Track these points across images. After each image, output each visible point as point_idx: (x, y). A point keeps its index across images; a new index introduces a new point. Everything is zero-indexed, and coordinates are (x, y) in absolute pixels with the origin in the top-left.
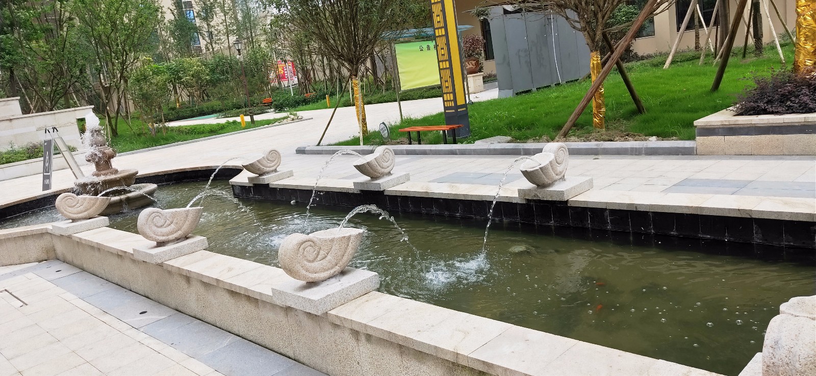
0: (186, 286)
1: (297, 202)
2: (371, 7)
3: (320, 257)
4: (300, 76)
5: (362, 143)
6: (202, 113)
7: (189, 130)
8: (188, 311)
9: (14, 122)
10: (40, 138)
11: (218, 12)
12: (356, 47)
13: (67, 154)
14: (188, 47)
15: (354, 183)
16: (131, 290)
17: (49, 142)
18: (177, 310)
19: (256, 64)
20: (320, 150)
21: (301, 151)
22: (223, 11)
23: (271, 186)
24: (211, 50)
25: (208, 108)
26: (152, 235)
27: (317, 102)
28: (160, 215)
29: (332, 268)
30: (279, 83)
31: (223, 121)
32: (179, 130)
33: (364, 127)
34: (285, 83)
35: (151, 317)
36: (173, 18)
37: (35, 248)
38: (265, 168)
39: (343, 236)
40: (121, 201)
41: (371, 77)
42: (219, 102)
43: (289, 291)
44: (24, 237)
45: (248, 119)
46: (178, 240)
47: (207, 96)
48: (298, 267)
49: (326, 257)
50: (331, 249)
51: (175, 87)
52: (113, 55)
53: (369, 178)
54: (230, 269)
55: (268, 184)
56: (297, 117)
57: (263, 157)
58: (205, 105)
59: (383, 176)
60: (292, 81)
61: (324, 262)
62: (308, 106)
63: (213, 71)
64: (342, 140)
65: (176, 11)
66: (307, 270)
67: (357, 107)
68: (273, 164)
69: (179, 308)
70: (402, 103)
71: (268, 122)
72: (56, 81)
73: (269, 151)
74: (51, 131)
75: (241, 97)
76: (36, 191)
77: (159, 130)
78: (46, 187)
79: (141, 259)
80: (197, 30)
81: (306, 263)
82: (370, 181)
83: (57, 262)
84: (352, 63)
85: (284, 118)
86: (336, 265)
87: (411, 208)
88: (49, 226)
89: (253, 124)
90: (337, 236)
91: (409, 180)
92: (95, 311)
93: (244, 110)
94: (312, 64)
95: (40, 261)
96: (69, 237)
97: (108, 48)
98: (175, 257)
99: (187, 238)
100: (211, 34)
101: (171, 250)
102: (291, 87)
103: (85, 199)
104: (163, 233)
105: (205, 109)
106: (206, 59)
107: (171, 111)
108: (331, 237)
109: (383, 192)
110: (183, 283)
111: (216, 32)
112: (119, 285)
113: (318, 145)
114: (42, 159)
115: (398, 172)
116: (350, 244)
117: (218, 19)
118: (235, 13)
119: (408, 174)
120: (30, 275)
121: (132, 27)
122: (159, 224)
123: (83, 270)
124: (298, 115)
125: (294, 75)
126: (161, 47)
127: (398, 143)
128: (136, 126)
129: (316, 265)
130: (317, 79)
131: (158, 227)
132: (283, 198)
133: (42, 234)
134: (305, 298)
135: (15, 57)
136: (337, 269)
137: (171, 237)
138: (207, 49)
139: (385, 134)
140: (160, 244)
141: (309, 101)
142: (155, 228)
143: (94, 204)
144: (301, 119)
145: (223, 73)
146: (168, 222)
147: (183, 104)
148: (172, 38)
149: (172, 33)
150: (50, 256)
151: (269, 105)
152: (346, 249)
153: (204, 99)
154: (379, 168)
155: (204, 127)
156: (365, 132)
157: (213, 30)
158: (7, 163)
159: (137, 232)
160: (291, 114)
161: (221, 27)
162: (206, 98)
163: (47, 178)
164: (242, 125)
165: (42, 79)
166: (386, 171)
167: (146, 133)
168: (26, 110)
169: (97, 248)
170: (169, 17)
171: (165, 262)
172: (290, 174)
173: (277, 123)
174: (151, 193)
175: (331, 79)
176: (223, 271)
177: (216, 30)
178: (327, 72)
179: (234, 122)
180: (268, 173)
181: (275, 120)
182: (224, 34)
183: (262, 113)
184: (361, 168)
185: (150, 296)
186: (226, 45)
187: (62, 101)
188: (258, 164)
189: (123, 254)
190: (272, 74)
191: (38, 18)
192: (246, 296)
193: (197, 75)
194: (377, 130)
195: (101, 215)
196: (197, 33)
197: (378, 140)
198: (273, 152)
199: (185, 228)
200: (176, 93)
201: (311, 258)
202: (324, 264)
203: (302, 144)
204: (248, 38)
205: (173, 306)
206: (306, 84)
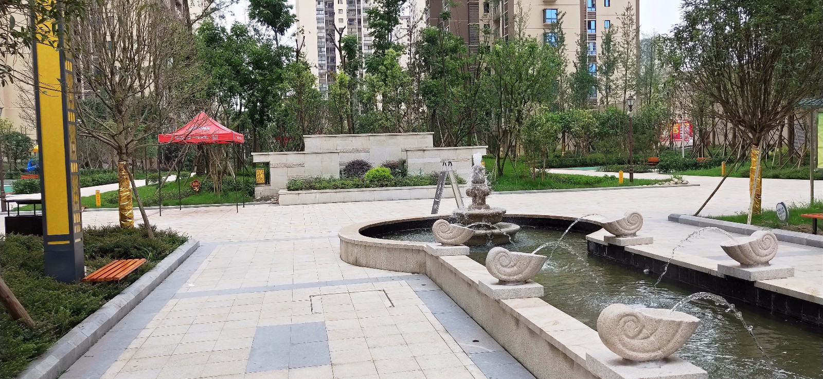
0: (514, 328)
1: (650, 272)
2: (791, 70)
3: (641, 335)
4: (696, 138)
5: (749, 222)
6: (584, 164)
7: (566, 179)
8: (512, 351)
9: (425, 152)
10: (440, 169)
11: (620, 67)
12: (762, 113)
13: (455, 185)
14: (584, 99)
15: (719, 266)
16: (472, 318)
17: (444, 173)
18: (504, 348)
19: (649, 121)
20: (696, 222)
21: (674, 219)
22: (625, 65)
23: (626, 250)
24: (606, 103)
25: (591, 160)
26: (495, 271)
27: (710, 167)
28: (507, 256)
29: (654, 351)
30: (671, 143)
31: (601, 174)
32: (557, 177)
33: (757, 203)
34: (678, 144)
35: (480, 347)
36: (575, 71)
37: (412, 261)
38: (623, 230)
39: (673, 319)
40: (486, 235)
41: (785, 148)
42: (602, 156)
43: (602, 362)
44: (407, 250)
45: (626, 176)
46: (517, 282)
47: (594, 149)
48: (615, 339)
49: (648, 337)
50: (656, 330)
51: (564, 136)
52: (513, 102)
53: (739, 264)
54: (556, 323)
55: (624, 247)
56: (681, 181)
57: (624, 219)
58: (588, 157)
59: (758, 264)
60: (686, 142)
61: (645, 343)
62: (698, 171)
63: (603, 124)
64: (726, 214)
65: (579, 65)
66: (624, 345)
67: (752, 180)
68: (633, 227)
69: (506, 347)
70: (815, 182)
71: (649, 183)
72: (464, 122)
73: (632, 212)
74: (447, 164)
75: (625, 153)
76: (427, 214)
77: (539, 175)
78: (434, 211)
79: (483, 291)
80: (596, 83)
81: (624, 337)
82: (738, 267)
83: (425, 277)
84: (755, 130)
85: (666, 181)
86: (659, 349)
87: (787, 310)
88: (424, 245)
89: (631, 182)
90: (665, 318)
91: (792, 275)
92: (440, 327)
93: (626, 166)
94: (713, 125)
95: (413, 273)
96: (437, 258)
97: (510, 96)
98: (512, 298)
99: (526, 282)
100: (608, 88)
101: (509, 291)
102: (683, 149)
103: (454, 227)
104: (507, 272)
105: (588, 161)
106: (599, 112)
107: (556, 159)
108: (658, 317)
109: (753, 283)
110: (513, 323)
111: (614, 87)
112: (464, 311)
113: (696, 215)
114: (436, 186)
115: (778, 264)
116: (680, 331)
117: (618, 74)
118: (638, 69)
119: (793, 269)
120: (403, 282)
121: (533, 79)
122: (504, 264)
123: (442, 289)
124: (683, 179)
125: (691, 136)
126: (559, 97)
127: (798, 230)
128: (519, 168)
129: (636, 342)
130: (717, 143)
131: (502, 266)
132: (637, 264)
133: (419, 251)
134: (616, 374)
135: (438, 99)
136: (659, 353)
137: (512, 278)
138: (602, 102)
139: (783, 216)
140: (502, 282)
141: (701, 166)
142: (499, 266)
143: (461, 233)
144: (685, 184)
145: (612, 127)
146: (512, 264)
147: (569, 152)
148: (570, 90)
149: (572, 86)
150: (420, 271)
151: (654, 165)
152: (674, 335)
153: (589, 151)
154: (754, 254)
155: (581, 178)
156: (757, 208)
157: (611, 84)
158: (414, 185)
159: (484, 265)
160: (675, 177)
161: (620, 82)
162: (591, 149)
163: (436, 203)
164: (620, 182)
165: (455, 119)
166: (764, 259)
167: (527, 177)
168: (437, 143)
169: (454, 272)
170: (571, 69)
171: (502, 300)
172: (650, 241)
173: (657, 185)
174: (512, 234)
175: (733, 145)
176: (549, 322)
177: (614, 84)
178: (730, 136)
179: (613, 178)
180: (626, 235)
181: (656, 181)
182: (621, 89)
183: (645, 172)
184: (729, 251)
185: (485, 328)
186: (622, 99)
187: (466, 139)
188: (617, 224)
189: (471, 284)
190: (664, 133)
191: (462, 68)
192: (564, 354)
193: (586, 127)
194: (774, 209)
195: (465, 244)
196: (596, 86)
197: (771, 222)
198: (635, 215)
199: (527, 272)
200: (564, 141)
201: (631, 334)
202: (646, 345)
203: (675, 212)
204: (646, 94)
205: (502, 343)
206: (701, 147)
